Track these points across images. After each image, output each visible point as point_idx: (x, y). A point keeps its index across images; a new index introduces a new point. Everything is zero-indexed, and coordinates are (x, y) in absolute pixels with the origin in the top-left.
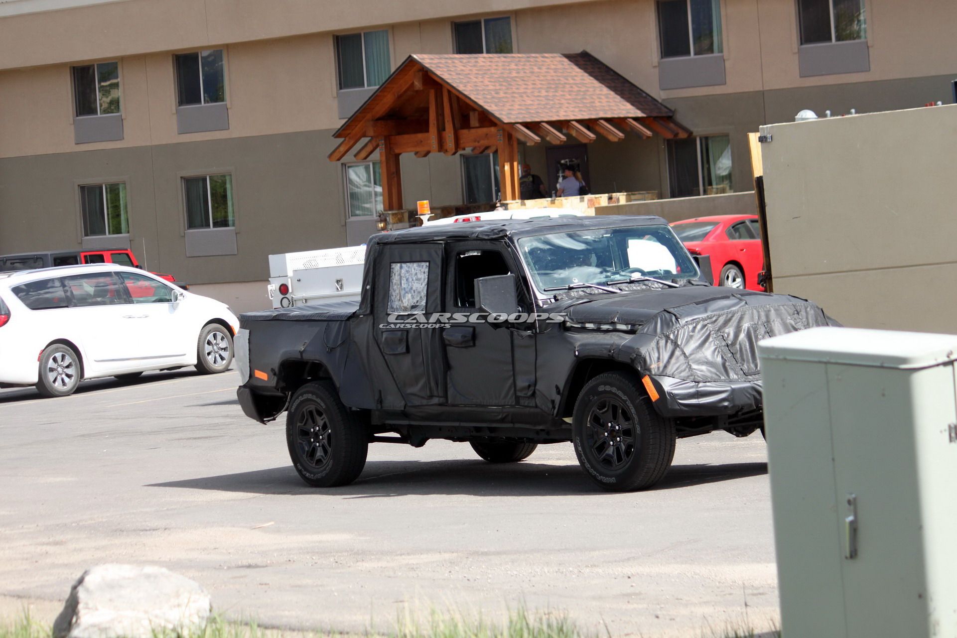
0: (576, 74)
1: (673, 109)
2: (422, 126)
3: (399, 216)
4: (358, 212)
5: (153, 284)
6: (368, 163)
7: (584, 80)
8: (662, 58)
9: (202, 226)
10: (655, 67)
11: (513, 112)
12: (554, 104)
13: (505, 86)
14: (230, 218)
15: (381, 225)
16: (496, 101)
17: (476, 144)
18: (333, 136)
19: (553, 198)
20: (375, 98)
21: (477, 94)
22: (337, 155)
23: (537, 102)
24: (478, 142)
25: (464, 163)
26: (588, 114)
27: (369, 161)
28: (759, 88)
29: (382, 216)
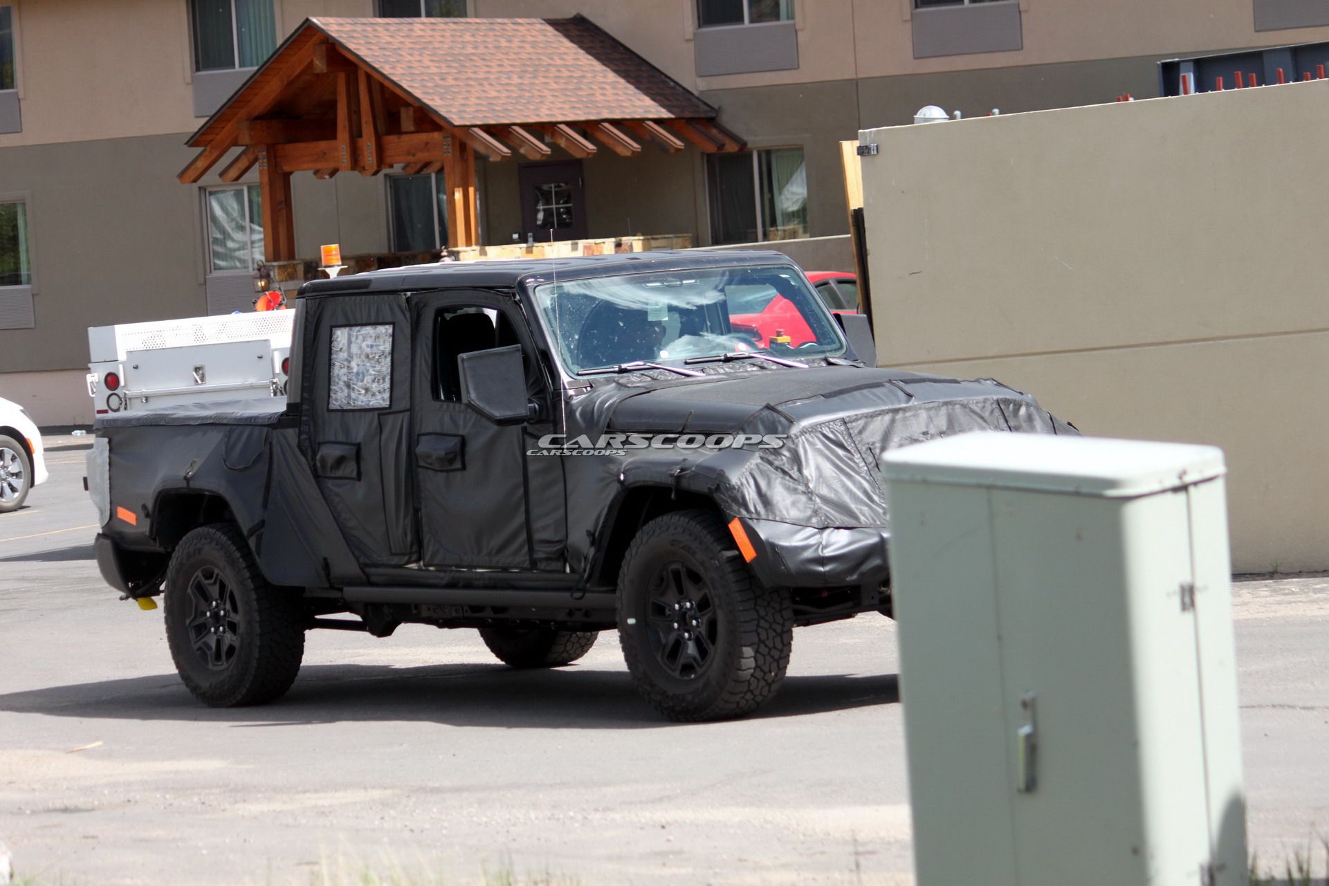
0: (566, 51)
1: (716, 107)
2: (326, 130)
3: (289, 270)
4: (222, 263)
6: (238, 188)
7: (578, 59)
8: (700, 26)
10: (688, 40)
11: (469, 110)
12: (533, 96)
13: (455, 68)
14: (24, 272)
15: (261, 284)
16: (443, 91)
17: (411, 158)
18: (186, 144)
19: (530, 244)
20: (252, 85)
21: (412, 81)
22: (192, 174)
23: (505, 94)
24: (414, 155)
25: (391, 187)
26: (585, 113)
27: (242, 184)
28: (849, 75)
29: (262, 270)
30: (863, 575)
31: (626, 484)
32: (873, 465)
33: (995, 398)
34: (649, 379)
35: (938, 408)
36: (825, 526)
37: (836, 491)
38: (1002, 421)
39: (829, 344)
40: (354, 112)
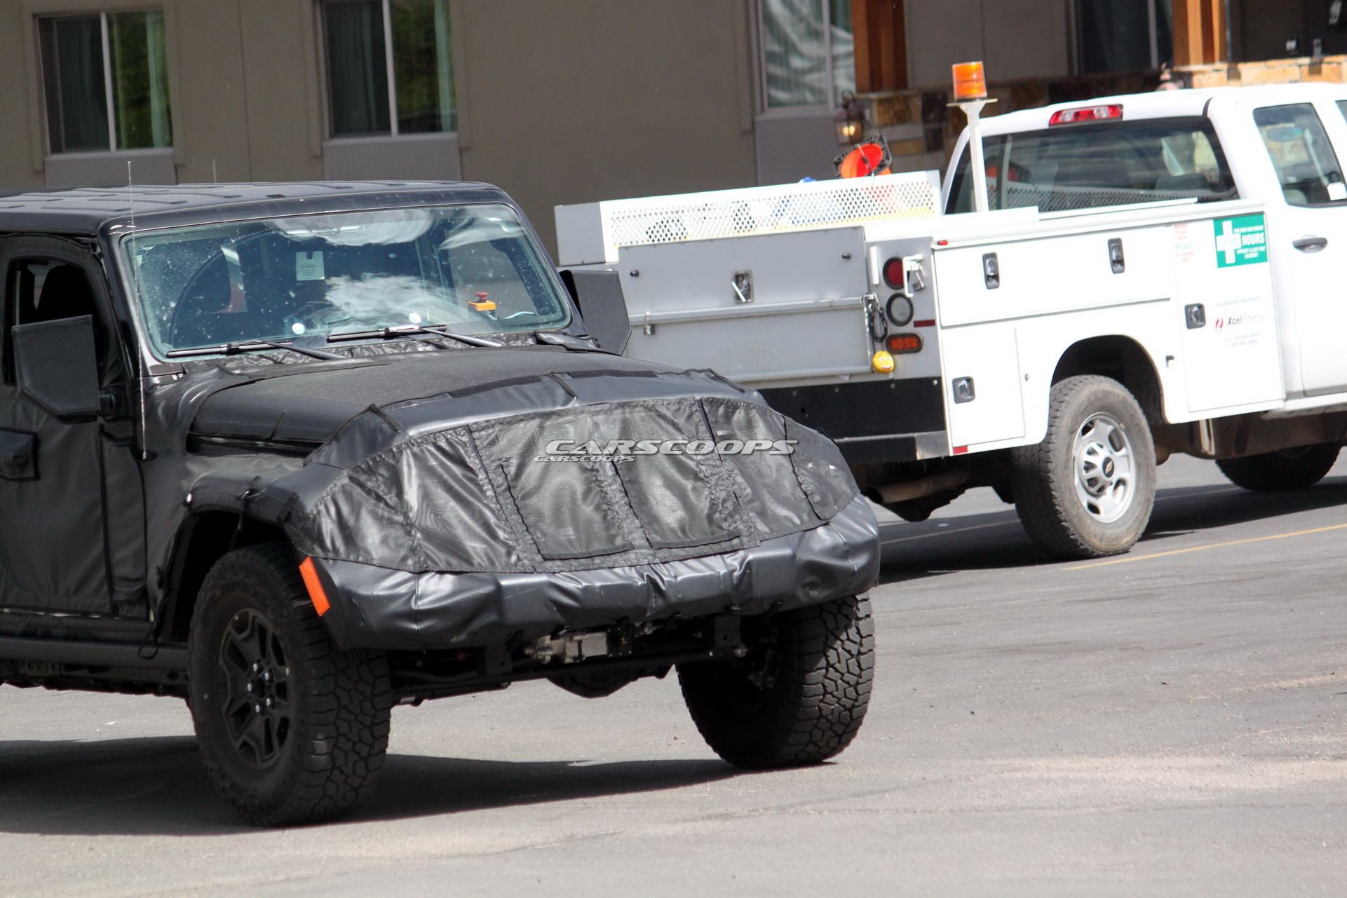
3: (897, 107)
4: (781, 95)
9: (369, 130)
14: (445, 110)
15: (849, 130)
29: (851, 106)
30: (475, 633)
31: (194, 507)
32: (503, 488)
33: (698, 397)
34: (271, 362)
35: (610, 411)
36: (423, 569)
37: (446, 524)
38: (703, 428)
39: (545, 313)
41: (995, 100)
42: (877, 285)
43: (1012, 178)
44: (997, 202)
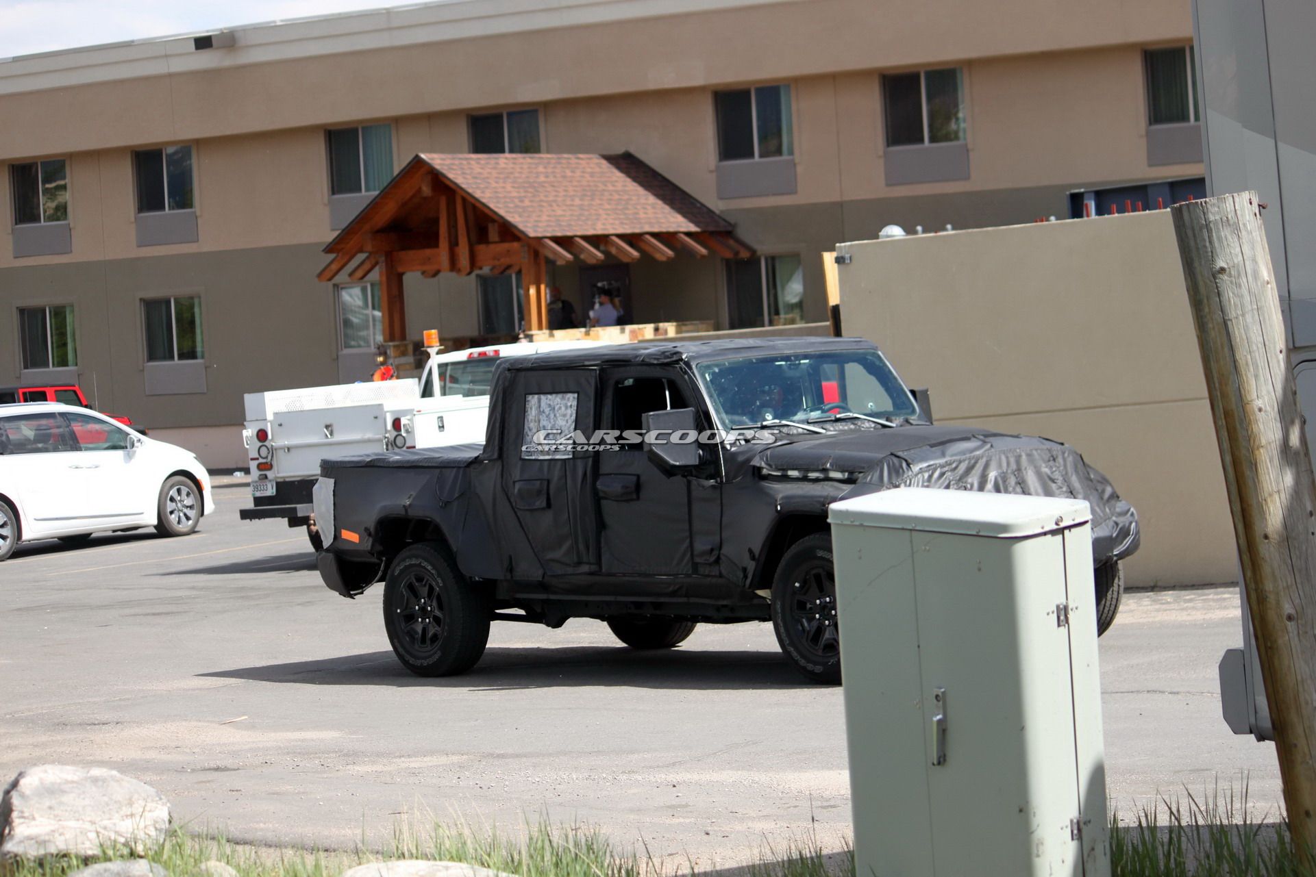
0: (617, 179)
1: (732, 222)
2: (430, 240)
3: (402, 349)
4: (353, 343)
5: (105, 427)
6: (363, 284)
7: (626, 186)
8: (720, 161)
9: (164, 358)
10: (711, 172)
11: (540, 224)
12: (590, 215)
13: (531, 192)
14: (199, 349)
15: (381, 359)
16: (520, 210)
17: (496, 262)
18: (323, 251)
20: (374, 206)
21: (498, 202)
22: (328, 274)
23: (569, 213)
24: (499, 260)
25: (481, 284)
26: (631, 228)
27: (366, 282)
28: (835, 197)
29: (381, 348)
40: (453, 226)
41: (442, 347)
42: (389, 431)
43: (451, 382)
44: (444, 393)
